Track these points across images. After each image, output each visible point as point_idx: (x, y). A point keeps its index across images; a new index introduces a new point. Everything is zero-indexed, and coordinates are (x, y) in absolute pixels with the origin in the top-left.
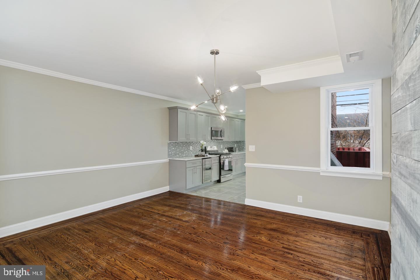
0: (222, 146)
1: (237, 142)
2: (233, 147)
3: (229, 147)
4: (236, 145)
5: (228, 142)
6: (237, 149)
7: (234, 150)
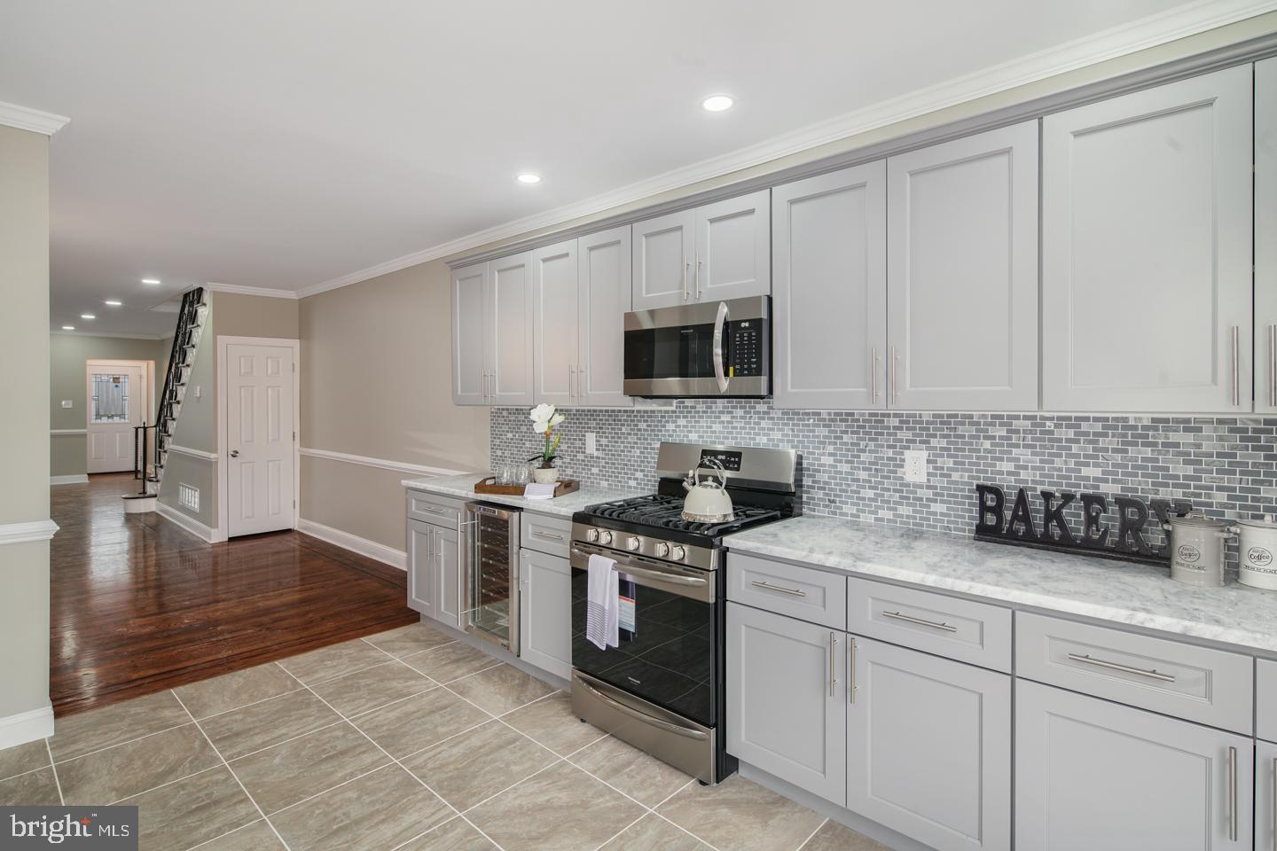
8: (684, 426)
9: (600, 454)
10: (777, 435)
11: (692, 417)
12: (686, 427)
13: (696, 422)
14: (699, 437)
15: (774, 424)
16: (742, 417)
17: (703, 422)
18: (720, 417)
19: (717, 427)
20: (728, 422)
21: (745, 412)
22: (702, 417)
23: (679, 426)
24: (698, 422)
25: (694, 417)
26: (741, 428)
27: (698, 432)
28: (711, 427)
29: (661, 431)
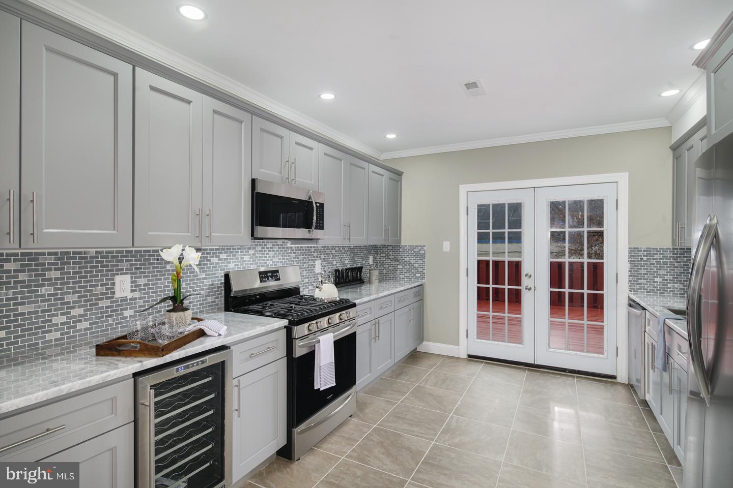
0: (318, 263)
1: (374, 249)
2: (362, 268)
3: (349, 266)
4: (371, 259)
5: (341, 250)
6: (375, 273)
7: (365, 274)
8: (225, 259)
9: (137, 295)
10: (276, 259)
11: (231, 252)
12: (227, 259)
13: (233, 256)
14: (235, 265)
15: (275, 254)
16: (260, 251)
17: (238, 255)
18: (248, 252)
19: (247, 258)
20: (253, 254)
21: (262, 248)
22: (238, 252)
23: (221, 259)
24: (235, 255)
25: (232, 252)
26: (260, 257)
27: (235, 262)
28: (243, 258)
29: (207, 264)
